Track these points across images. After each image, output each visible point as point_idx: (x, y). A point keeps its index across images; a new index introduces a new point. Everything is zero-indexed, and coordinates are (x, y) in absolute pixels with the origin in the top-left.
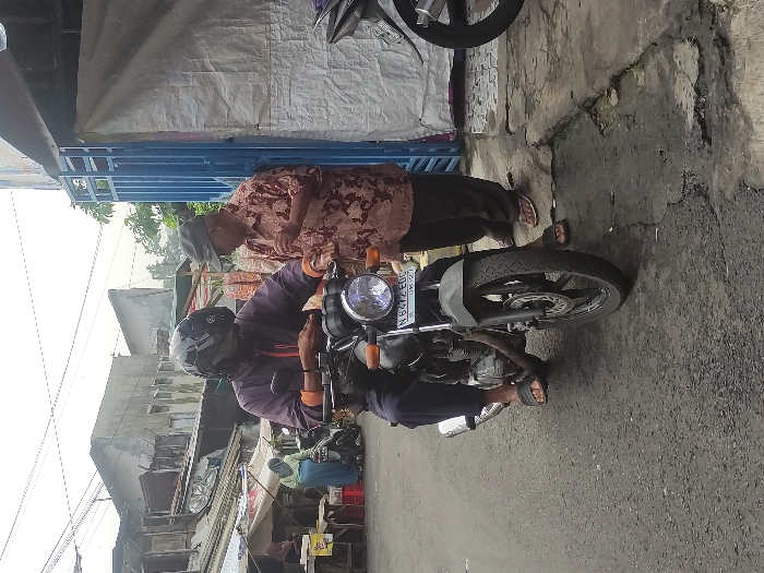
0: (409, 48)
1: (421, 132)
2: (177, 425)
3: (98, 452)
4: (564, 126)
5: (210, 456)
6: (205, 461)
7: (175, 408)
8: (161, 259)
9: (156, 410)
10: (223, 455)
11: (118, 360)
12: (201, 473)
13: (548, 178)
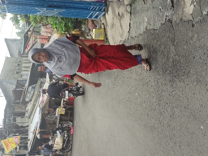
2: (23, 77)
5: (32, 86)
7: (23, 73)
8: (20, 31)
9: (17, 73)
10: (36, 86)
12: (29, 90)
13: (129, 15)
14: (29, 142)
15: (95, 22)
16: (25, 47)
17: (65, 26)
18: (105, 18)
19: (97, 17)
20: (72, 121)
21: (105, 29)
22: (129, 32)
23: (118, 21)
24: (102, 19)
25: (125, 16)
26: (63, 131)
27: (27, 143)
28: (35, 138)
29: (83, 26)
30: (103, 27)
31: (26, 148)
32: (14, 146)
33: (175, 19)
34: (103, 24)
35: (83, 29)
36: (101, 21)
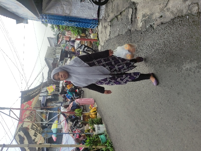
0: (92, 5)
1: (93, 18)
3: (46, 60)
4: (113, 19)
6: (60, 62)
7: (56, 55)
8: (55, 33)
9: (54, 55)
10: (63, 61)
11: (49, 47)
12: (60, 63)
13: (110, 27)
14: (60, 88)
15: (93, 30)
16: (58, 42)
17: (78, 32)
18: (98, 28)
19: (94, 27)
21: (97, 34)
22: (109, 35)
23: (104, 30)
24: (96, 28)
25: (108, 27)
27: (59, 89)
28: (63, 86)
29: (87, 32)
31: (59, 91)
32: (53, 90)
33: (132, 29)
34: (97, 31)
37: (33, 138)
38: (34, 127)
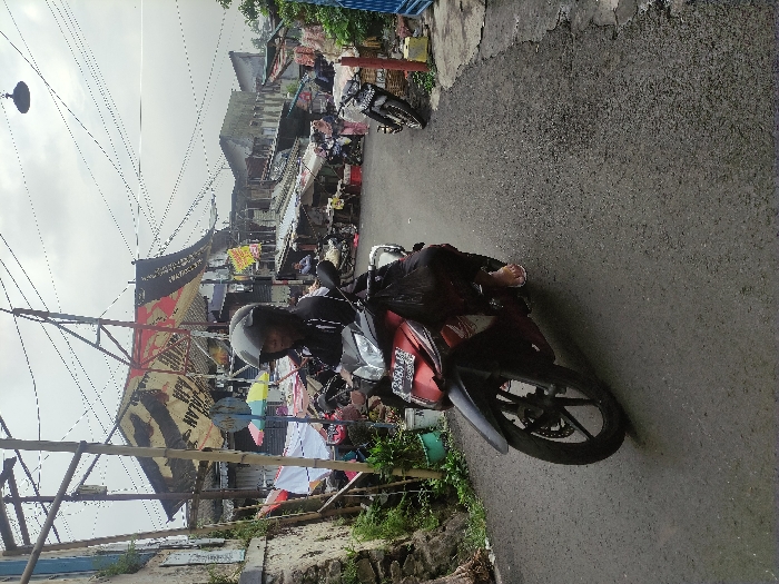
2: (266, 133)
3: (224, 143)
5: (286, 151)
7: (265, 124)
8: (259, 37)
9: (255, 124)
10: (290, 152)
11: (234, 93)
12: (278, 160)
13: (483, 8)
14: (277, 257)
15: (410, 22)
16: (269, 71)
17: (349, 29)
18: (433, 14)
19: (415, 10)
20: (357, 224)
21: (429, 37)
22: (478, 46)
23: (459, 21)
24: (425, 16)
25: (474, 11)
26: (339, 241)
27: (274, 259)
28: (288, 249)
29: (386, 31)
30: (425, 32)
31: (271, 266)
32: (251, 261)
33: (578, 19)
34: (427, 26)
35: (385, 37)
36: (423, 19)
37: (183, 428)
38: (186, 390)
